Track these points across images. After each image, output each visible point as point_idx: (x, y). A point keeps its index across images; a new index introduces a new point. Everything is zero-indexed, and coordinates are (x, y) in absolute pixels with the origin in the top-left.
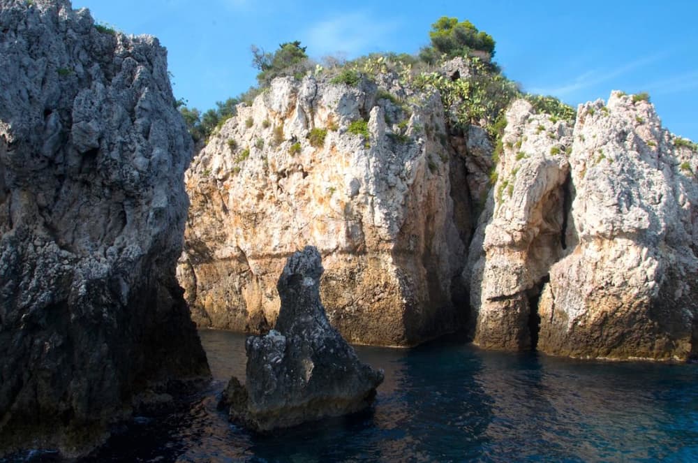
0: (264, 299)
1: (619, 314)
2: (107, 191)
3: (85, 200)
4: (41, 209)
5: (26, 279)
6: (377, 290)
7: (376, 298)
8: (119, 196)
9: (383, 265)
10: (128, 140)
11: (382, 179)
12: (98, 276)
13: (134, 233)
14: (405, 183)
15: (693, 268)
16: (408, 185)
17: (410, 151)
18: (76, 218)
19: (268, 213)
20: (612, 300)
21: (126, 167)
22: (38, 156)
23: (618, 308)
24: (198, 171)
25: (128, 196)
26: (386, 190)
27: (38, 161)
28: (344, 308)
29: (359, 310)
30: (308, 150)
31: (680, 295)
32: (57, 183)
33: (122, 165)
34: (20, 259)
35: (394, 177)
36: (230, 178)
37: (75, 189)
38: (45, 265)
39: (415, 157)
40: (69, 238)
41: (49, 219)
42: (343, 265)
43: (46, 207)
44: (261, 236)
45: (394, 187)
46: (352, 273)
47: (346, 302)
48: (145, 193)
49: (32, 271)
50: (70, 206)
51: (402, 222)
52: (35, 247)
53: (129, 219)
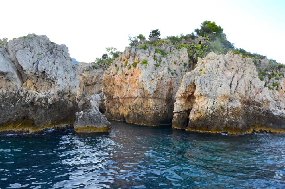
0: (124, 111)
1: (201, 118)
2: (47, 80)
3: (43, 82)
4: (33, 83)
5: (27, 97)
6: (147, 109)
7: (147, 111)
8: (50, 81)
9: (149, 102)
10: (52, 70)
11: (150, 77)
12: (41, 97)
13: (53, 89)
14: (158, 78)
15: (234, 107)
16: (159, 79)
17: (160, 69)
18: (41, 85)
19: (123, 86)
20: (199, 114)
21: (51, 75)
22: (32, 73)
23: (201, 116)
24: (107, 73)
25: (52, 81)
26: (151, 80)
27: (32, 74)
28: (139, 113)
29: (143, 114)
30: (132, 68)
31: (225, 114)
32: (37, 78)
33: (50, 75)
34: (27, 93)
35: (154, 77)
36: (115, 75)
37: (41, 79)
38: (32, 95)
39: (162, 71)
40: (39, 90)
41: (35, 86)
42: (139, 101)
43: (35, 83)
44: (122, 92)
45: (154, 79)
46: (141, 104)
47: (140, 112)
48: (56, 81)
49: (29, 96)
50: (40, 83)
51: (155, 90)
52: (30, 91)
53: (53, 86)
